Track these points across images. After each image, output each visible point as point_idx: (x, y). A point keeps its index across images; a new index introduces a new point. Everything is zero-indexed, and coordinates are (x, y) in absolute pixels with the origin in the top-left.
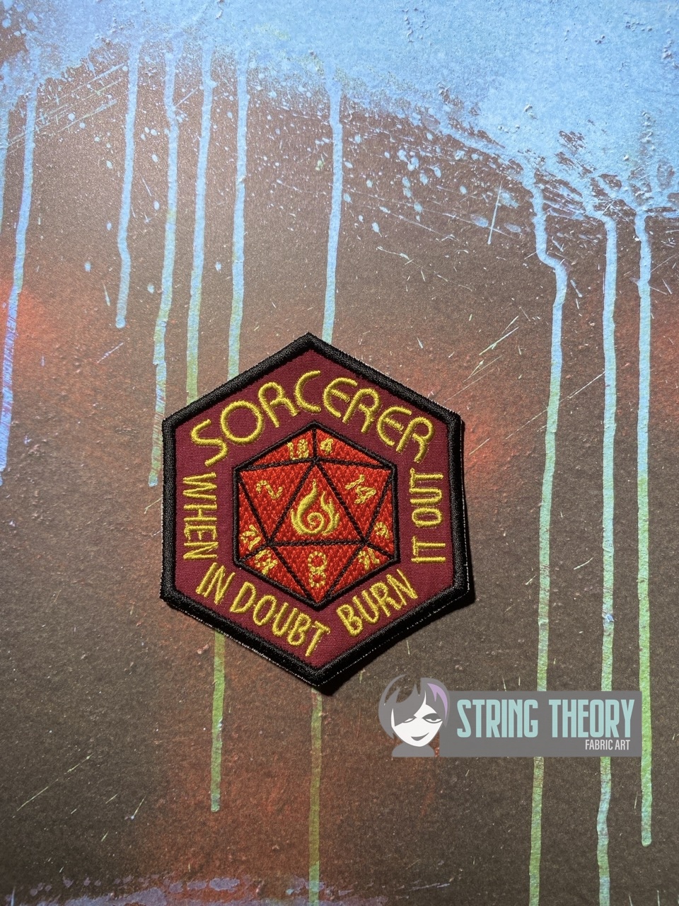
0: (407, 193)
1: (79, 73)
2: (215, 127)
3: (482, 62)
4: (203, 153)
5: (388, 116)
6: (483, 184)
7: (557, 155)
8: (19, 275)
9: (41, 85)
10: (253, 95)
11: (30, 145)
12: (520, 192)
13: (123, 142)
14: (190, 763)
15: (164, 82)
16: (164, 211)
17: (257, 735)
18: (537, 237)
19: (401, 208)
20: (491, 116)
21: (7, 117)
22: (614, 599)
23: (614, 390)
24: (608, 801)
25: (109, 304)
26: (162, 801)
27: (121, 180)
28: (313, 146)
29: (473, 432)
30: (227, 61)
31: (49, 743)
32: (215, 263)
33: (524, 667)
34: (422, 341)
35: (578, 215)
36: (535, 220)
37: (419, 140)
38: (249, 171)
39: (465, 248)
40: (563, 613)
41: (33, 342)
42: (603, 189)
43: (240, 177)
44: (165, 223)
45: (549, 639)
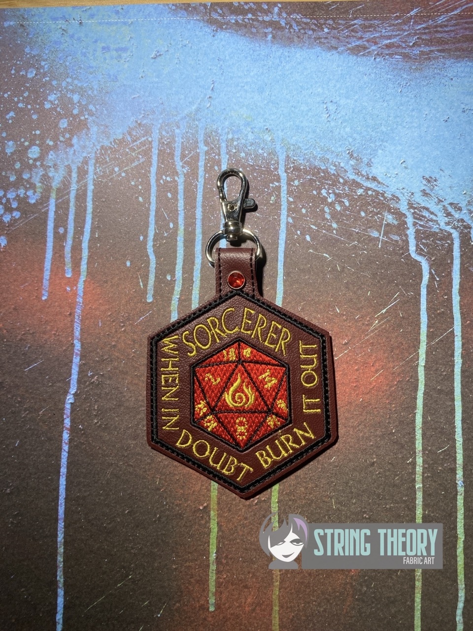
0: (328, 216)
1: (121, 142)
2: (207, 175)
3: (373, 134)
4: (200, 192)
5: (315, 168)
6: (375, 210)
7: (421, 191)
8: (84, 269)
9: (97, 150)
10: (230, 155)
11: (91, 187)
12: (399, 214)
13: (149, 185)
14: (196, 580)
15: (175, 147)
16: (176, 229)
17: (238, 561)
18: (410, 242)
19: (323, 226)
20: (379, 167)
21: (76, 170)
22: (464, 471)
23: (460, 339)
24: (463, 601)
25: (142, 287)
26: (178, 604)
27: (148, 209)
28: (268, 187)
29: (373, 366)
30: (213, 133)
31: (105, 568)
33: (407, 516)
34: (338, 308)
35: (435, 228)
36: (408, 232)
37: (335, 183)
39: (365, 250)
40: (431, 481)
41: (93, 311)
42: (450, 212)
44: (177, 236)
45: (423, 498)
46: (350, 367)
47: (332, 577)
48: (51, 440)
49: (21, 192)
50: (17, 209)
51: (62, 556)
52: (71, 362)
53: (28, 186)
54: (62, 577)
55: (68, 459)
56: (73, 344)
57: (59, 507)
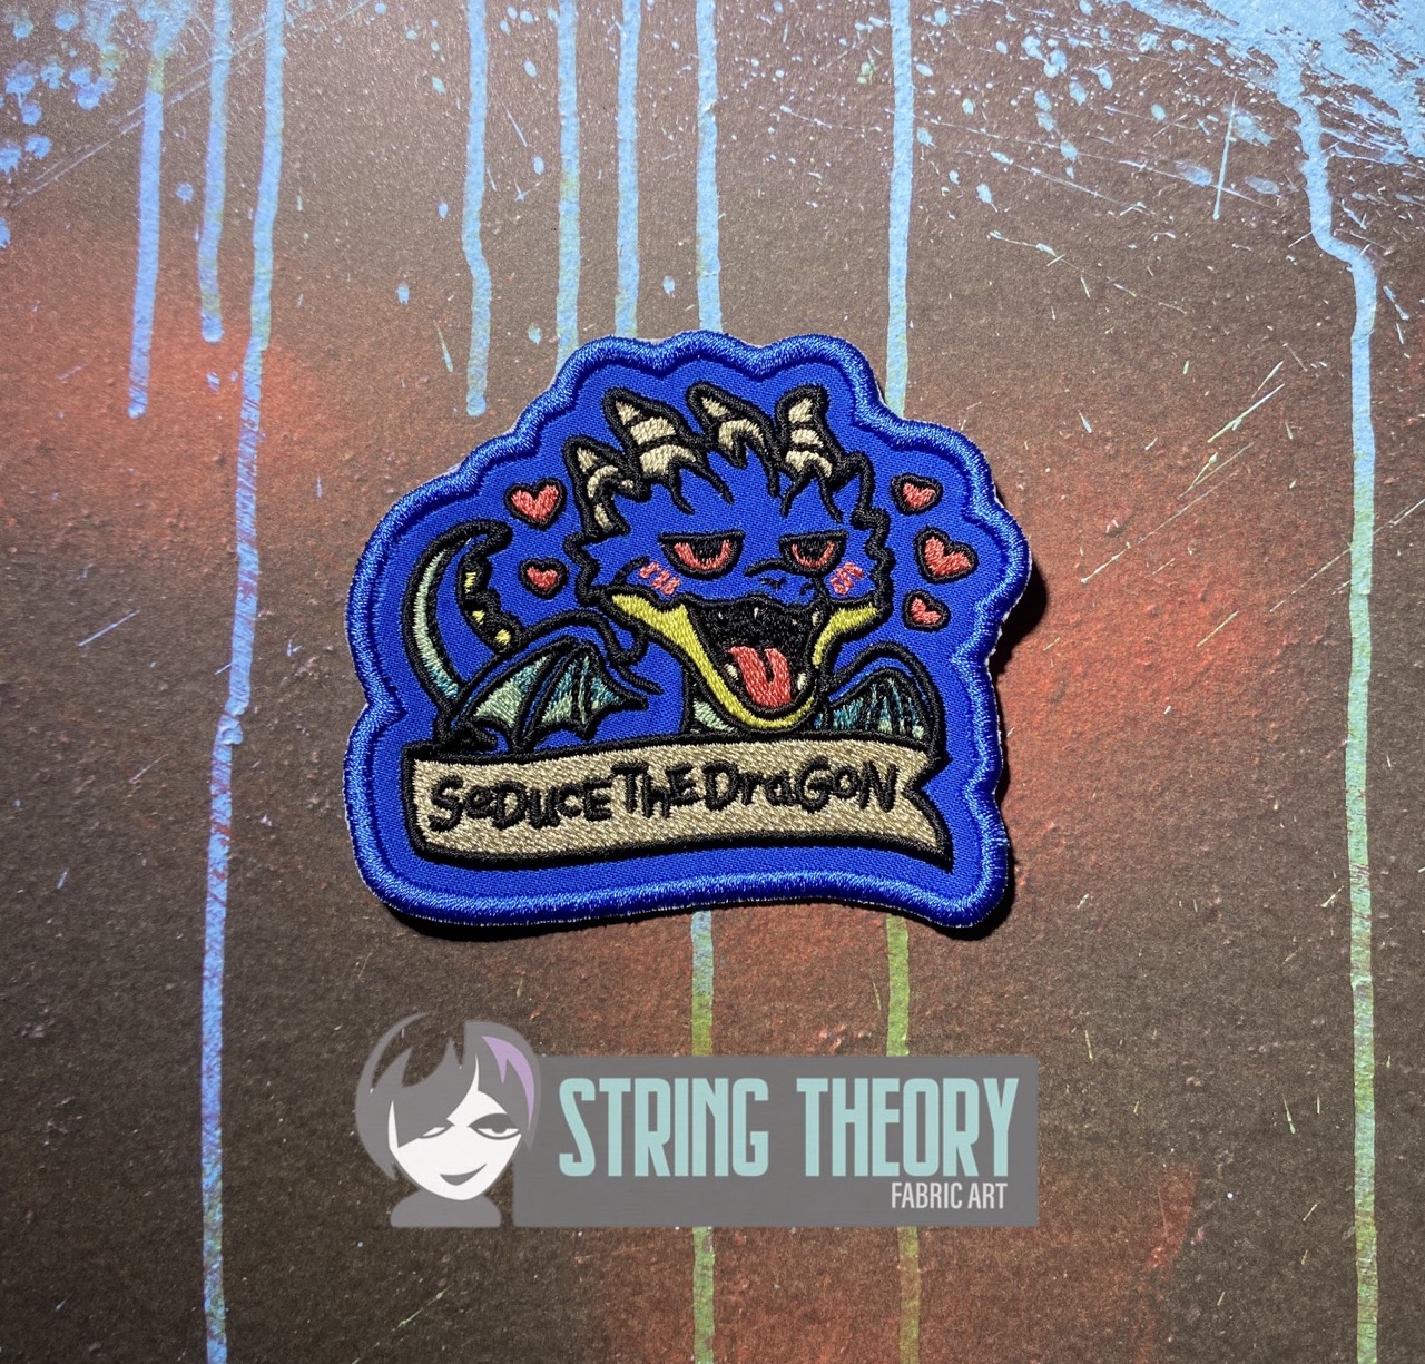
0: (1046, 122)
4: (628, 55)
6: (1197, 100)
7: (1344, 36)
8: (263, 315)
12: (1274, 112)
13: (464, 37)
14: (650, 1300)
16: (554, 177)
17: (786, 1236)
18: (1312, 201)
19: (1032, 153)
25: (450, 368)
27: (464, 115)
28: (850, 34)
29: (1203, 600)
31: (357, 1270)
32: (662, 279)
33: (1326, 1077)
34: (1088, 418)
35: (1392, 154)
36: (1305, 168)
37: (1066, 15)
38: (723, 87)
39: (1168, 228)
40: (1401, 962)
41: (296, 448)
43: (706, 105)
44: (556, 201)
45: (1376, 1017)
46: (1131, 606)
47: (1090, 1278)
48: (170, 867)
49: (53, 73)
50: (40, 129)
51: (219, 1234)
52: (230, 612)
53: (73, 53)
54: (221, 1302)
55: (227, 927)
56: (233, 555)
57: (204, 1080)
